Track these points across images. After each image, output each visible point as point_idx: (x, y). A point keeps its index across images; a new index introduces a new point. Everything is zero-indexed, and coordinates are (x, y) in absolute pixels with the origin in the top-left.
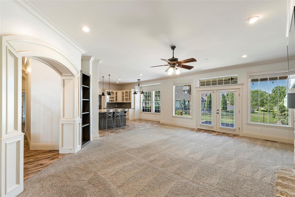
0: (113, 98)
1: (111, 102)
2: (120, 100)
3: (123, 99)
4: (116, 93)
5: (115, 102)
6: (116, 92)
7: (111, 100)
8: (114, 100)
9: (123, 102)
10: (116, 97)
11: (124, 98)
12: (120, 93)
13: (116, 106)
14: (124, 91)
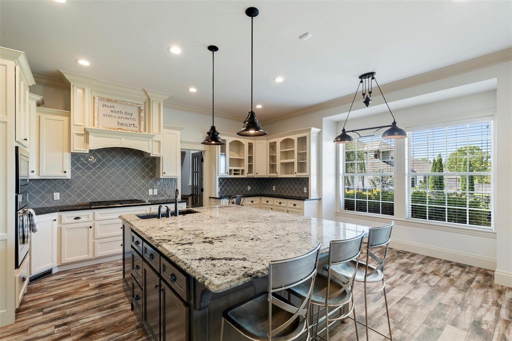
0: (239, 161)
1: (233, 176)
2: (261, 170)
3: (273, 167)
4: (251, 146)
5: (245, 176)
6: (251, 141)
7: (233, 168)
8: (243, 171)
9: (273, 175)
10: (250, 158)
11: (279, 161)
12: (261, 147)
13: (249, 188)
14: (279, 140)
